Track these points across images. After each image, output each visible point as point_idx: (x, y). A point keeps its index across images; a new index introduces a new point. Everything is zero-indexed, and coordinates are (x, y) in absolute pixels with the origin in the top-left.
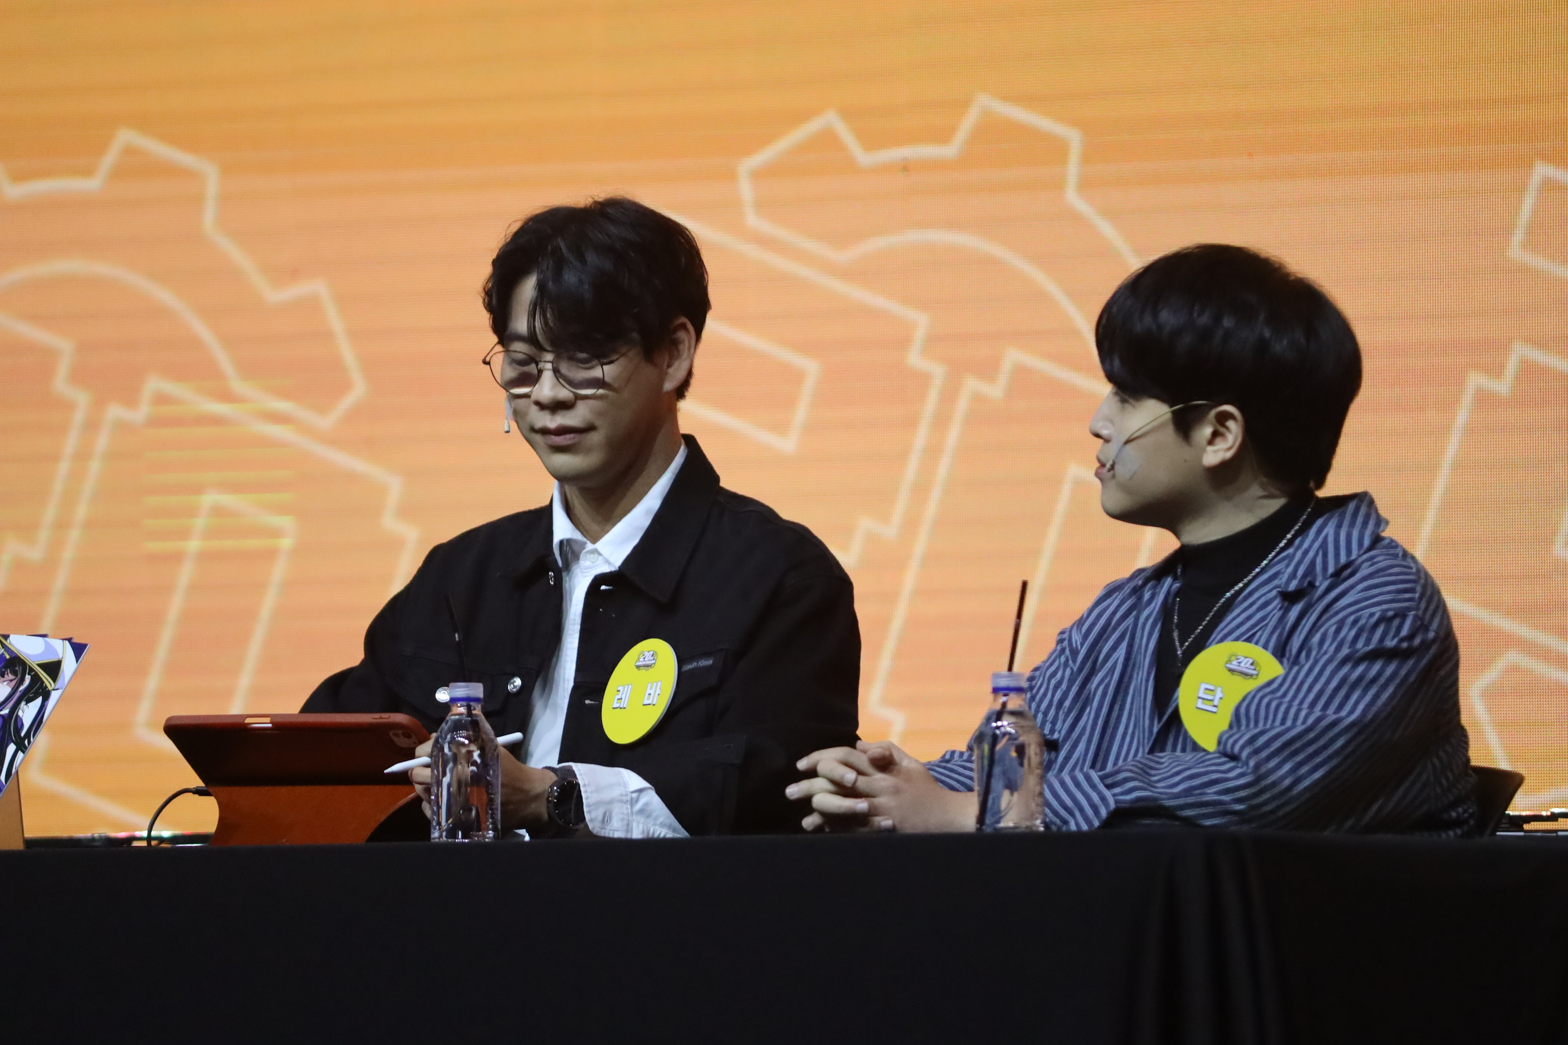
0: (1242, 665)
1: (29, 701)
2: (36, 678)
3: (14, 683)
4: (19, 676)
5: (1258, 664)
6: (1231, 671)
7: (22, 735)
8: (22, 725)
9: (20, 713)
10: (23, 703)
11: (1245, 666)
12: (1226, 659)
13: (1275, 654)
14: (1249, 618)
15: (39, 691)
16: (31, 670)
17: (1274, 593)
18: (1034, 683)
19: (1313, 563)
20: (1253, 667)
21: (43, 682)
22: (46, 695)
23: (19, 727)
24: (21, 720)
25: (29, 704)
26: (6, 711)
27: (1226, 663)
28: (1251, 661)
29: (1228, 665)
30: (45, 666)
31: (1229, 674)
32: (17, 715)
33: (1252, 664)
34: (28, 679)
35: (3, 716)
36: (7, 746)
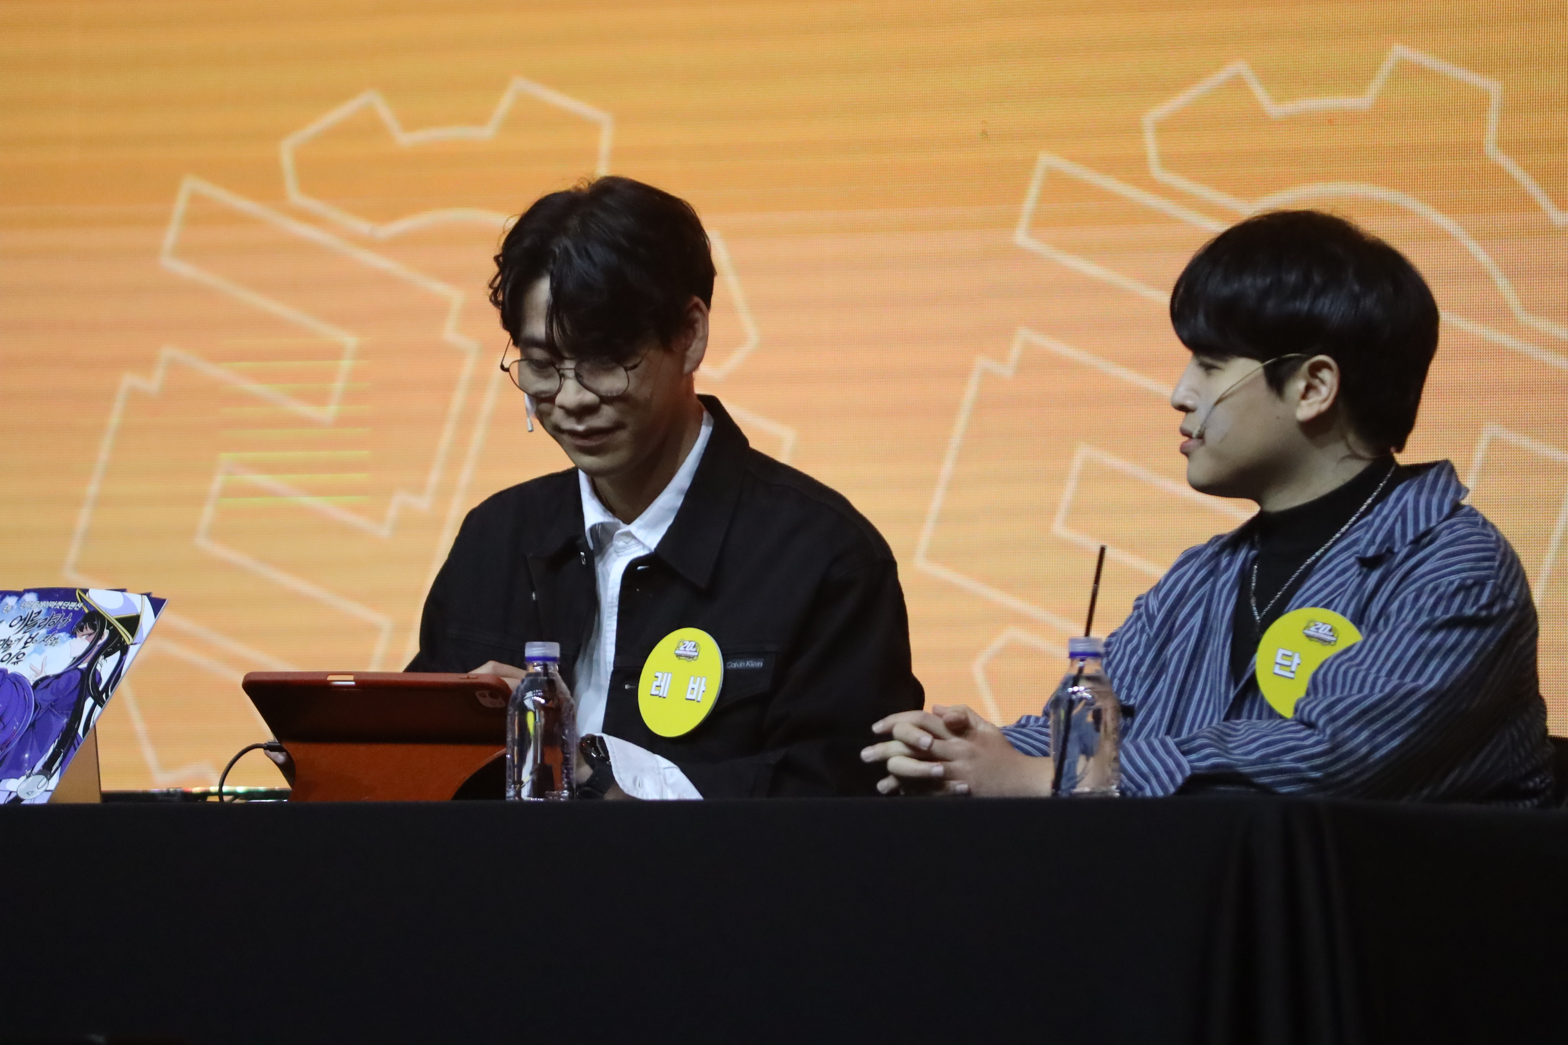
0: (1321, 631)
1: (107, 655)
2: (114, 633)
3: (92, 637)
4: (98, 630)
5: (1337, 631)
6: (1309, 637)
7: (100, 688)
8: (100, 679)
9: (98, 667)
10: (101, 657)
11: (1323, 633)
12: (1304, 625)
13: (1352, 620)
14: (1327, 585)
15: (117, 645)
16: (110, 624)
17: (1352, 560)
18: (1110, 649)
19: (1391, 531)
20: (1332, 634)
21: (121, 636)
22: (124, 650)
23: (97, 680)
24: (100, 674)
25: (108, 659)
26: (83, 666)
27: (1305, 629)
28: (1329, 628)
29: (1306, 631)
30: (123, 621)
31: (1307, 639)
32: (96, 670)
33: (1331, 630)
34: (106, 633)
35: (81, 670)
36: (85, 700)
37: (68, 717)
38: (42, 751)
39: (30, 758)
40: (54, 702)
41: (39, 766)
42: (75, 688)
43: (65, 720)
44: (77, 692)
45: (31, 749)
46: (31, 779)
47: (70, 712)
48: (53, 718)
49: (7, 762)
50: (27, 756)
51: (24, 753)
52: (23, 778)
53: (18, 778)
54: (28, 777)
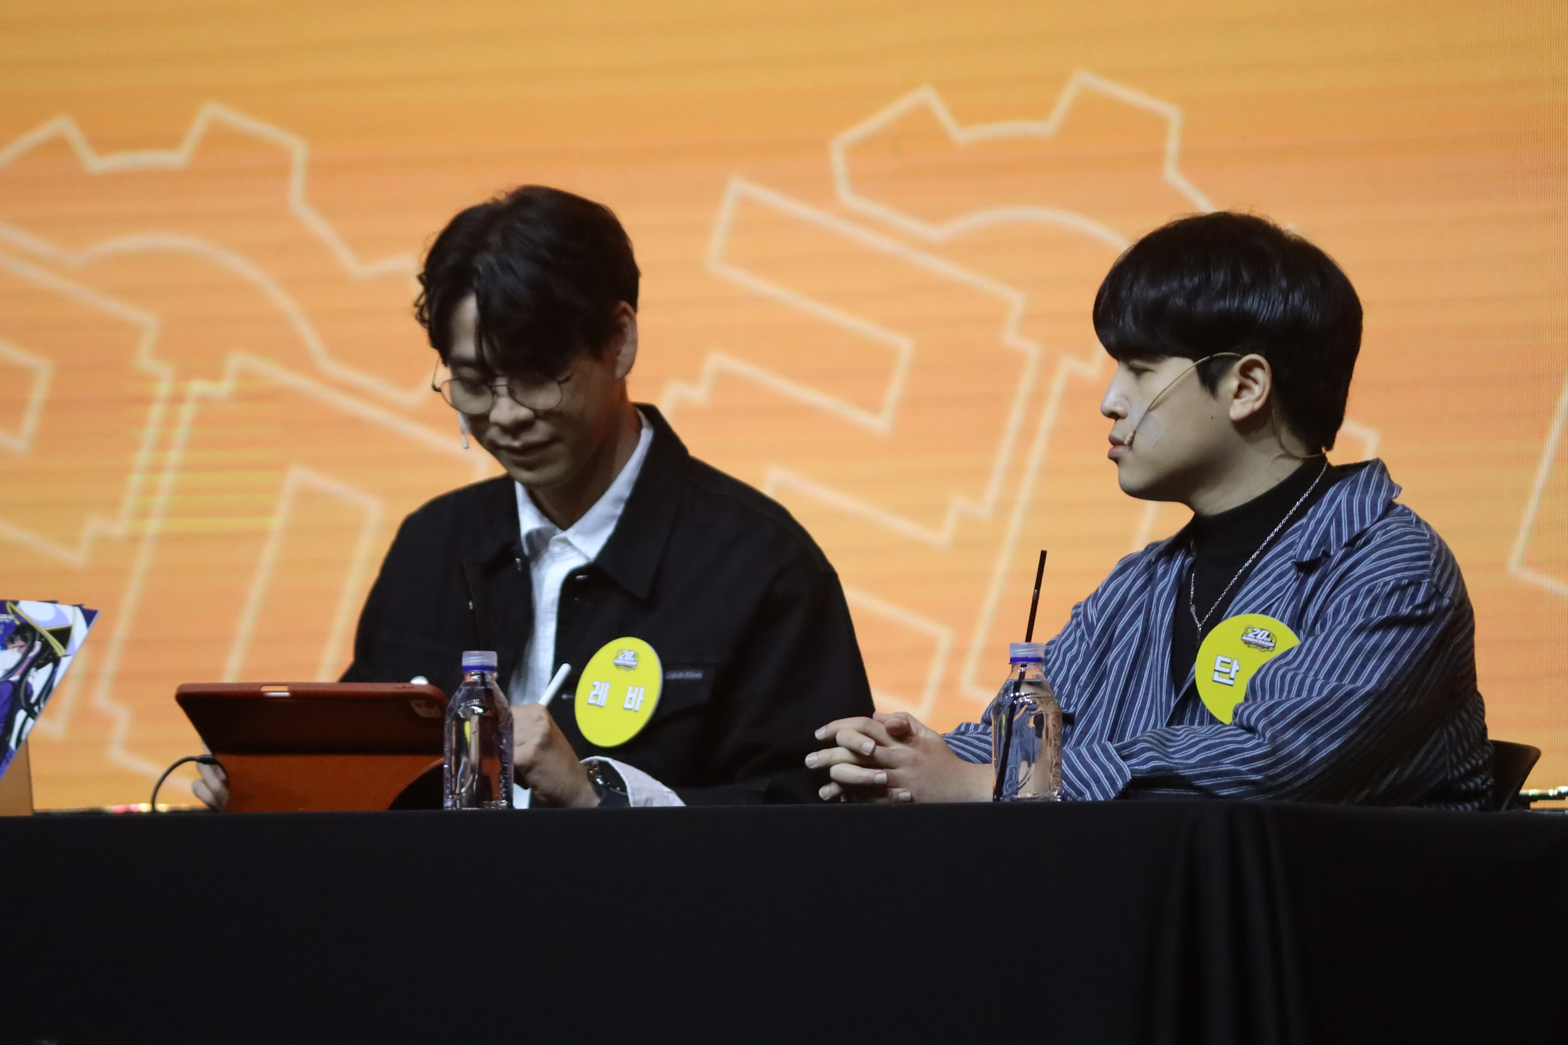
1: (39, 666)
2: (46, 645)
3: (24, 649)
4: (28, 640)
6: (1247, 643)
7: (32, 699)
8: (32, 691)
9: (30, 680)
10: (33, 670)
11: (1261, 639)
13: (1290, 625)
14: (1264, 590)
15: (48, 655)
16: (41, 636)
17: (1289, 564)
19: (1328, 533)
21: (53, 648)
22: (56, 659)
23: (29, 692)
24: (30, 687)
25: (41, 669)
26: (15, 678)
27: (1242, 636)
28: (1267, 633)
29: (1244, 638)
30: (54, 632)
32: (27, 682)
34: (37, 643)
35: (12, 682)
36: (17, 713)
42: (7, 701)
44: (8, 705)
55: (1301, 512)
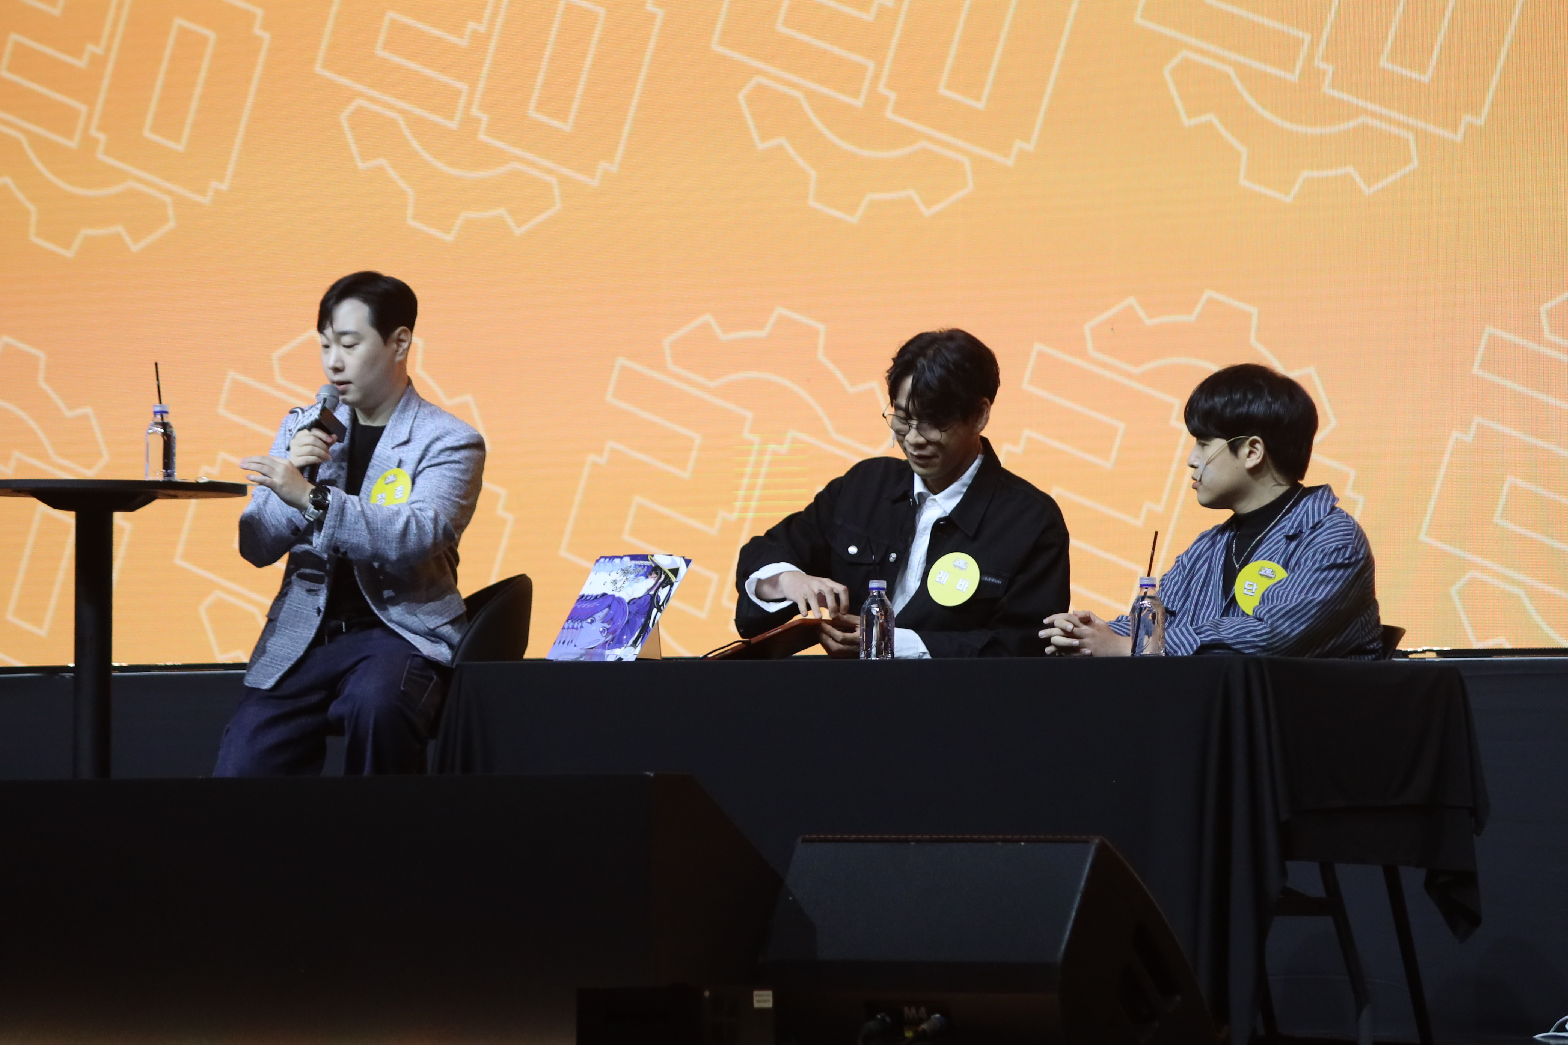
0: (1267, 572)
1: (664, 587)
2: (667, 576)
3: (656, 578)
4: (659, 575)
5: (1275, 572)
6: (1261, 575)
7: (660, 604)
10: (661, 588)
11: (1268, 573)
12: (1259, 569)
13: (1282, 567)
14: (1270, 549)
15: (668, 582)
16: (665, 572)
17: (1282, 536)
18: (1164, 582)
19: (1301, 521)
20: (1272, 573)
21: (670, 578)
22: (672, 584)
23: (659, 599)
24: (660, 597)
25: (664, 589)
26: (652, 593)
28: (1271, 570)
29: (1260, 572)
30: (671, 570)
31: (1260, 576)
32: (658, 595)
33: (1272, 572)
34: (663, 577)
35: (651, 595)
36: (653, 609)
37: (644, 617)
38: (632, 634)
39: (626, 638)
40: (638, 610)
41: (631, 642)
42: (648, 604)
43: (643, 620)
44: (649, 606)
45: (627, 634)
46: (627, 648)
47: (645, 616)
48: (637, 619)
49: (615, 640)
50: (625, 637)
51: (624, 636)
52: (623, 648)
53: (620, 648)
54: (626, 647)
55: (1289, 511)
